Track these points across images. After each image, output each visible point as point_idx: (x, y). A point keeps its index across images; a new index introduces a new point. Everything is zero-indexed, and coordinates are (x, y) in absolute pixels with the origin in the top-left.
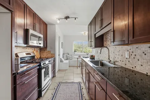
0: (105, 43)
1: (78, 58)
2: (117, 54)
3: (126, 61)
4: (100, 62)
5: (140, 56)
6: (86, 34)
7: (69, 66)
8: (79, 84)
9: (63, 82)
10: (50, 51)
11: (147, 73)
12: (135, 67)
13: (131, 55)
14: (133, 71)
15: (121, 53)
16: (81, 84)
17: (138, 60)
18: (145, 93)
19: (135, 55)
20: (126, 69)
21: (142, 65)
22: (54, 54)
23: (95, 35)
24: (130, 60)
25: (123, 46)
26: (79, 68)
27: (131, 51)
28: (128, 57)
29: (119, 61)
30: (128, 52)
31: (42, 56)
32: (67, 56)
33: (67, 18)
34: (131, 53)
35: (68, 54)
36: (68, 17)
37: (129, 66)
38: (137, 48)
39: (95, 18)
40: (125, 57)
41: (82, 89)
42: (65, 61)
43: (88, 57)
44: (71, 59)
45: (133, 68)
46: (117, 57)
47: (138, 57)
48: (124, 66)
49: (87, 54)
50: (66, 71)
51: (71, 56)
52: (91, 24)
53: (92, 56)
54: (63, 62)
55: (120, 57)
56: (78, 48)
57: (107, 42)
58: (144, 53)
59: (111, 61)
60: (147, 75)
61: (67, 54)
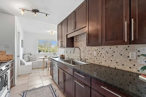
0: (75, 44)
1: (44, 59)
2: (87, 53)
3: (94, 58)
4: (71, 61)
5: (104, 54)
6: (53, 33)
7: (32, 69)
8: (50, 86)
9: (28, 90)
11: (109, 66)
12: (101, 62)
13: (99, 54)
14: (100, 66)
15: (90, 52)
16: (52, 86)
17: (103, 57)
18: (108, 80)
19: (101, 54)
20: (94, 65)
21: (106, 61)
23: (67, 35)
24: (97, 57)
25: (92, 47)
26: (45, 69)
27: (98, 51)
28: (96, 56)
29: (89, 59)
30: (96, 52)
32: (28, 57)
33: (35, 11)
34: (98, 52)
35: (31, 55)
36: (38, 11)
37: (97, 62)
38: (102, 48)
39: (67, 19)
40: (94, 55)
41: (55, 91)
42: (27, 64)
43: (58, 57)
44: (34, 60)
45: (99, 63)
46: (87, 55)
47: (103, 55)
48: (93, 62)
49: (54, 54)
50: (30, 75)
51: (35, 56)
52: (61, 24)
53: (62, 56)
54: (24, 64)
55: (89, 56)
56: (40, 47)
57: (78, 43)
58: (107, 52)
59: (82, 59)
60: (109, 67)
61: (29, 55)
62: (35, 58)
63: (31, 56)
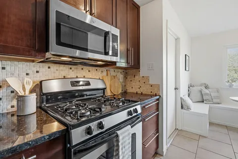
7: (210, 124)
10: (148, 78)
22: (159, 87)
31: (130, 90)
32: (201, 92)
44: (215, 101)
51: (218, 91)
54: (188, 108)
61: (203, 88)
62: (218, 97)
63: (207, 91)
